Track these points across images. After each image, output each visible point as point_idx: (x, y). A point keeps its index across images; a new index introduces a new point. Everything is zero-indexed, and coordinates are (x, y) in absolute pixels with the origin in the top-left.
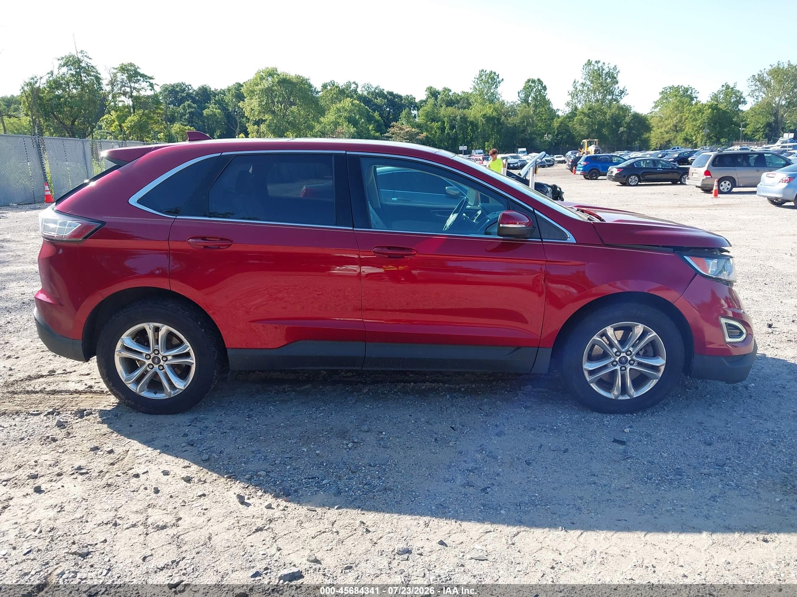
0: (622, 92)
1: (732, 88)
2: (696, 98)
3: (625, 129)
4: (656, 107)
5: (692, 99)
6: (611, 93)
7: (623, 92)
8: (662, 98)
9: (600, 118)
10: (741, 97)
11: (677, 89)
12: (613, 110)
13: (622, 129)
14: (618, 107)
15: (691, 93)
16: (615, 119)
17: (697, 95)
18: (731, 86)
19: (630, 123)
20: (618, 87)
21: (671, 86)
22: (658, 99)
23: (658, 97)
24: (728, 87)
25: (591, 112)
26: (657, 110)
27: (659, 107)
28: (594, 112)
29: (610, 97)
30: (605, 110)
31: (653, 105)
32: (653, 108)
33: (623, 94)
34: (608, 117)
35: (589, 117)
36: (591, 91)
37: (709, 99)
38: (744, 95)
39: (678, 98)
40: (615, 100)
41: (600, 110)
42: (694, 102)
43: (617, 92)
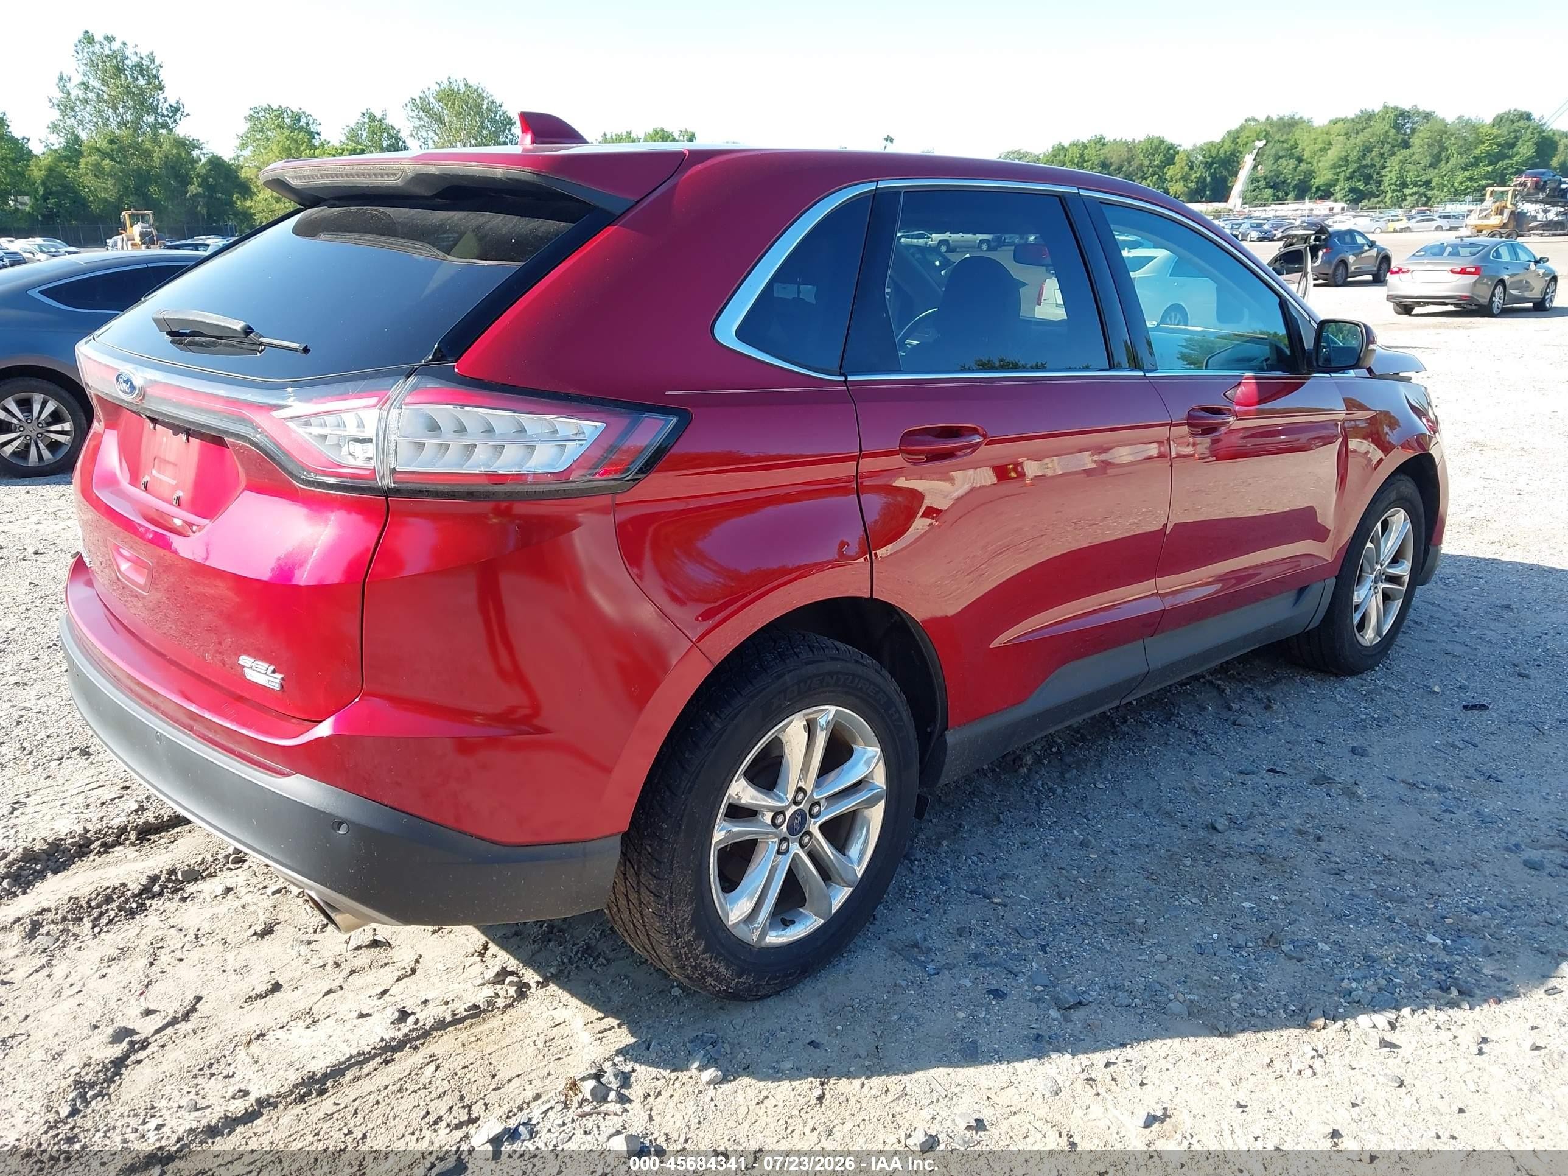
0: (175, 110)
1: (380, 121)
2: (318, 134)
3: (200, 190)
4: (244, 146)
5: (312, 135)
6: (155, 110)
7: (177, 110)
8: (253, 129)
9: (135, 162)
10: (398, 139)
11: (280, 113)
12: (166, 147)
13: (193, 189)
14: (175, 140)
15: (307, 124)
16: (173, 167)
17: (319, 129)
18: (379, 116)
19: (208, 176)
20: (165, 100)
21: (265, 105)
22: (246, 130)
23: (244, 127)
24: (372, 118)
25: (117, 150)
26: (247, 152)
27: (250, 148)
28: (122, 149)
29: (151, 119)
30: (148, 145)
31: (238, 142)
32: (238, 148)
33: (178, 115)
34: (157, 162)
35: (113, 159)
36: (105, 102)
37: (344, 139)
38: (404, 134)
39: (287, 132)
40: (165, 126)
41: (137, 146)
42: (316, 143)
43: (163, 108)
